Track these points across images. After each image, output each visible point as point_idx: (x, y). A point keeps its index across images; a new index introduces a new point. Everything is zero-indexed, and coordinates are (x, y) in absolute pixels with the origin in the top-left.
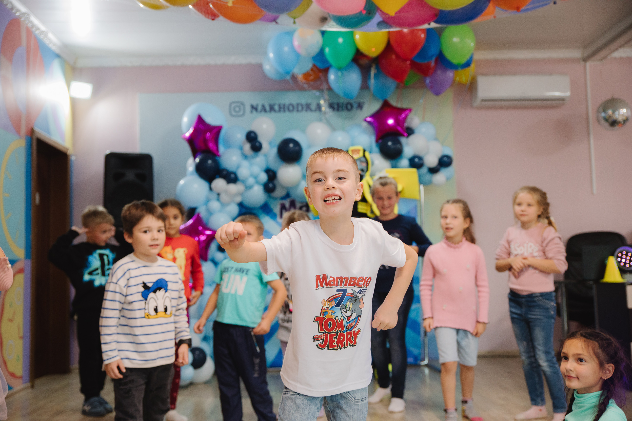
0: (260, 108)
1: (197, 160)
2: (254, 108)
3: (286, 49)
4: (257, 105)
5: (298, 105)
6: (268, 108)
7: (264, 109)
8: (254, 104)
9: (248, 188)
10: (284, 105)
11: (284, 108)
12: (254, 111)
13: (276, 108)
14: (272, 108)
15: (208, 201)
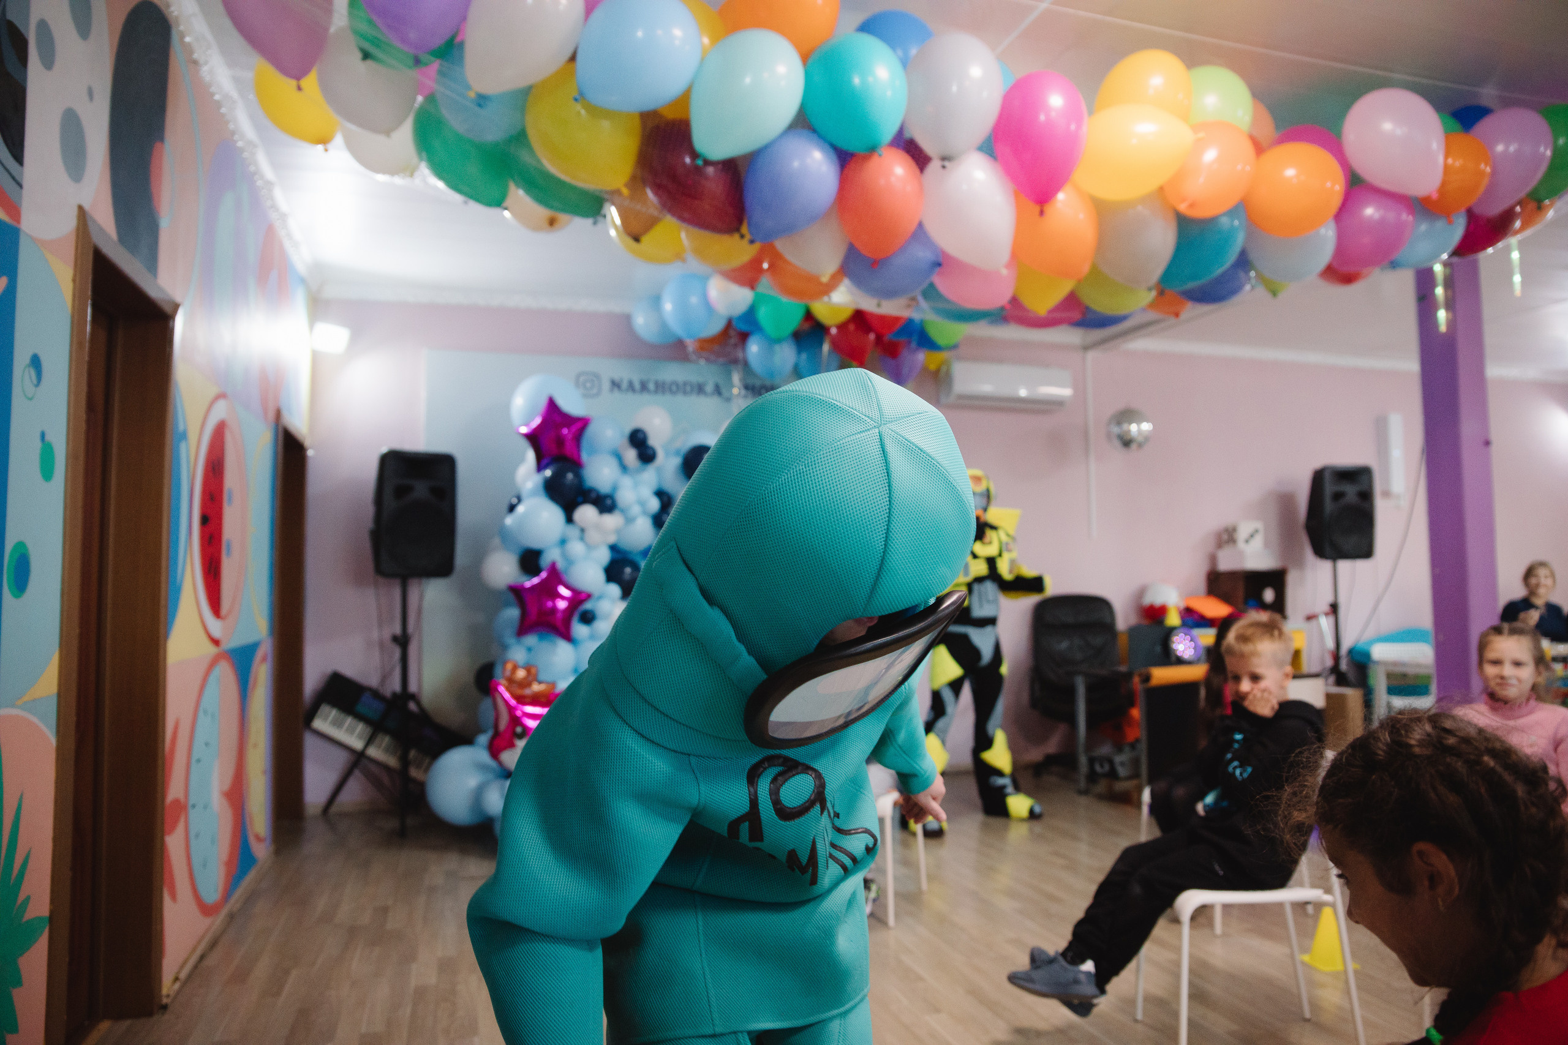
0: (625, 385)
1: (548, 473)
2: (615, 385)
3: (694, 300)
4: (622, 380)
5: (685, 384)
6: (637, 386)
7: (631, 387)
8: (616, 377)
9: (629, 520)
10: (664, 383)
11: (663, 387)
12: (616, 389)
13: (651, 386)
14: (644, 387)
15: (563, 542)
